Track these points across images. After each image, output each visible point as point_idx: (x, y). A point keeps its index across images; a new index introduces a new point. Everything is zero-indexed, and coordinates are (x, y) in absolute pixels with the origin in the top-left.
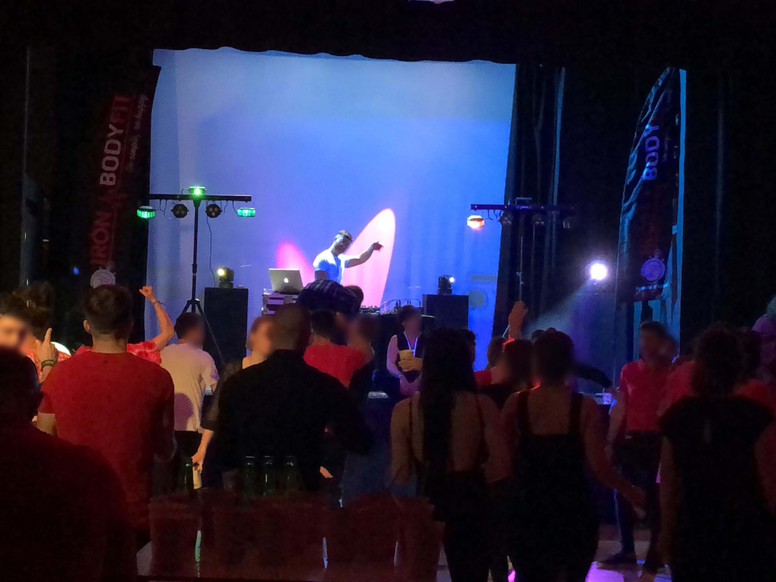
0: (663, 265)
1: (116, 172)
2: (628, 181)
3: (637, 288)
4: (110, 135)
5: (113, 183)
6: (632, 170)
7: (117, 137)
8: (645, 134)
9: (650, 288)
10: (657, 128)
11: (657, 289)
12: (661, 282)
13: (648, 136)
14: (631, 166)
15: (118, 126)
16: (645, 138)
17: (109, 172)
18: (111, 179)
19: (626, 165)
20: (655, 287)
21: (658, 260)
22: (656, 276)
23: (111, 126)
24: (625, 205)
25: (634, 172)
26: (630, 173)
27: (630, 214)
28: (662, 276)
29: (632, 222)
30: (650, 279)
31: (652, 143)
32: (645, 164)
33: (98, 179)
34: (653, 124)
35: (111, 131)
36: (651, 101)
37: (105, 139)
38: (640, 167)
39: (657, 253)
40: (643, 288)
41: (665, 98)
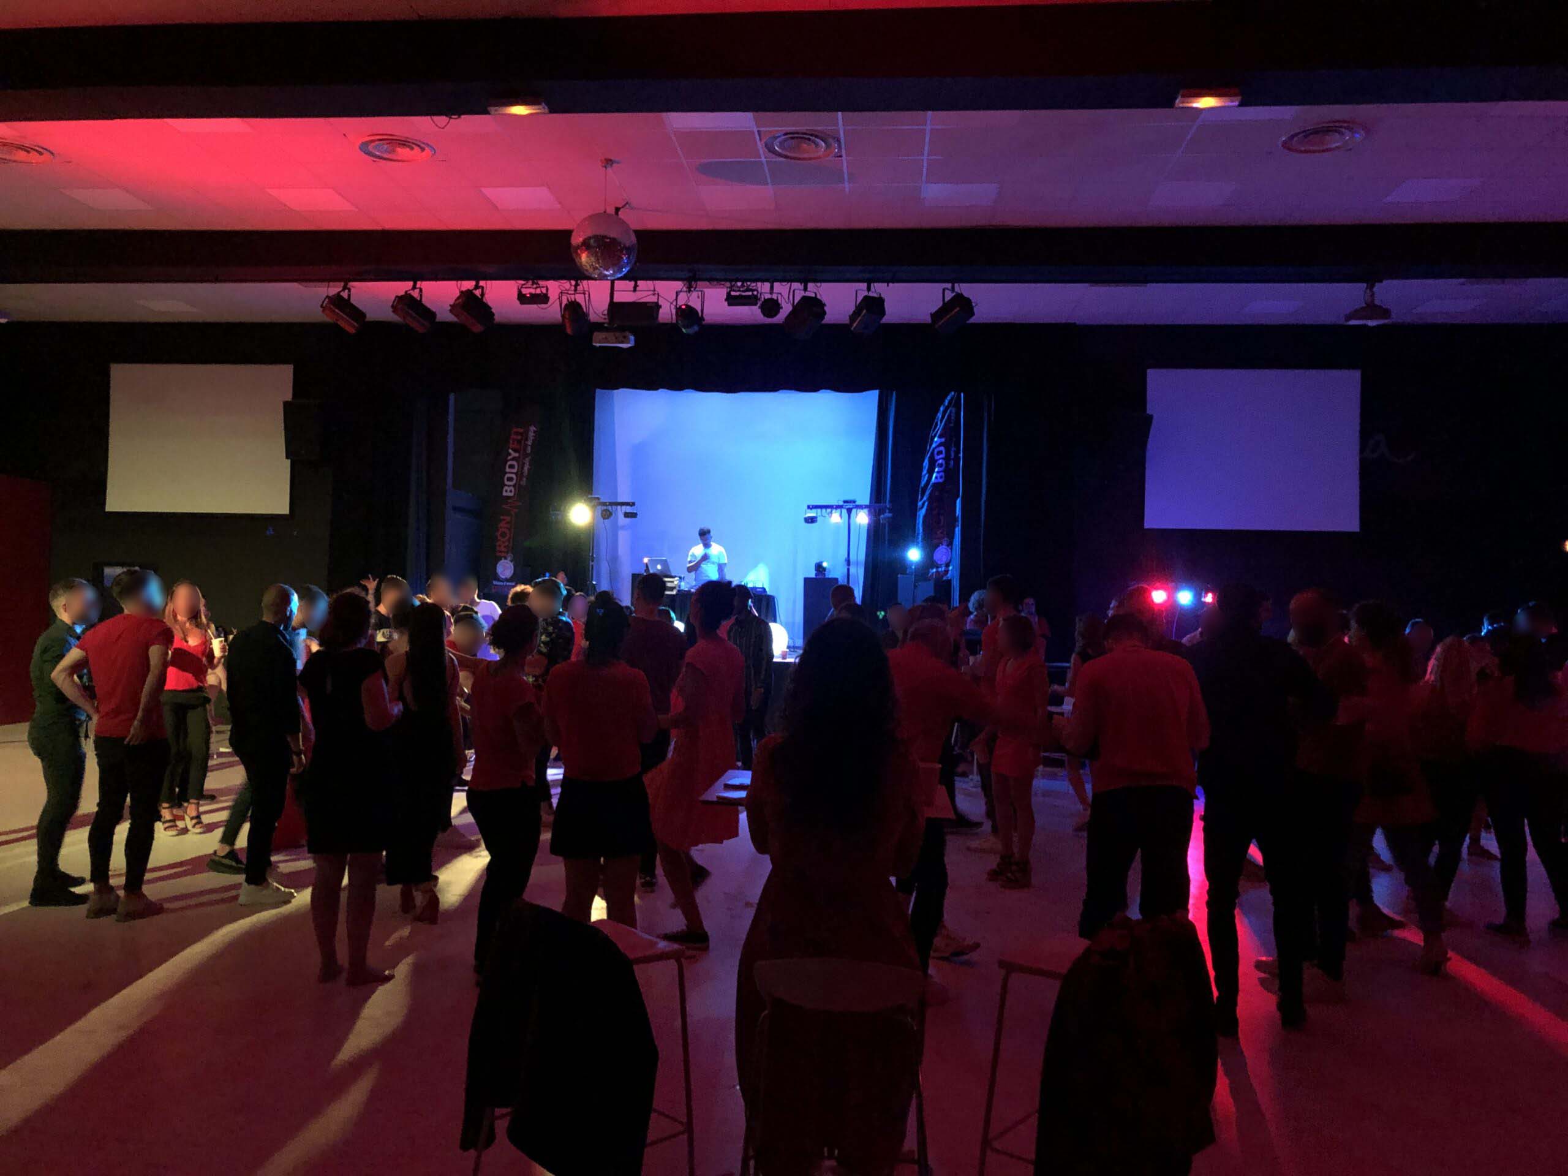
0: (950, 550)
1: (514, 486)
2: (923, 484)
3: (930, 570)
4: (509, 458)
5: (512, 494)
6: (926, 475)
7: (514, 459)
8: (934, 445)
9: (940, 569)
10: (943, 440)
11: (945, 571)
12: (947, 565)
13: (936, 447)
14: (925, 472)
15: (515, 451)
16: (934, 450)
17: (509, 486)
18: (511, 491)
19: (922, 470)
20: (943, 569)
21: (946, 547)
22: (944, 560)
23: (510, 451)
24: (920, 504)
25: (927, 476)
26: (924, 478)
27: (923, 511)
28: (948, 561)
29: (925, 517)
30: (939, 563)
31: (940, 453)
32: (935, 469)
33: (502, 493)
34: (940, 437)
35: (510, 454)
36: (940, 419)
37: (507, 461)
38: (931, 472)
39: (945, 541)
40: (934, 570)
41: (949, 416)
